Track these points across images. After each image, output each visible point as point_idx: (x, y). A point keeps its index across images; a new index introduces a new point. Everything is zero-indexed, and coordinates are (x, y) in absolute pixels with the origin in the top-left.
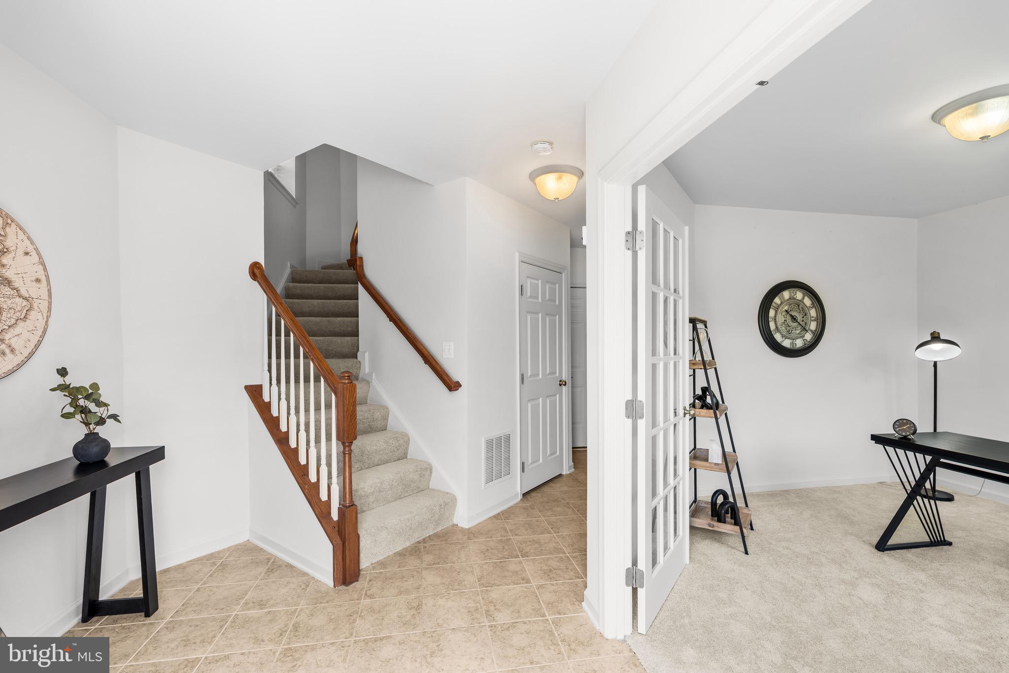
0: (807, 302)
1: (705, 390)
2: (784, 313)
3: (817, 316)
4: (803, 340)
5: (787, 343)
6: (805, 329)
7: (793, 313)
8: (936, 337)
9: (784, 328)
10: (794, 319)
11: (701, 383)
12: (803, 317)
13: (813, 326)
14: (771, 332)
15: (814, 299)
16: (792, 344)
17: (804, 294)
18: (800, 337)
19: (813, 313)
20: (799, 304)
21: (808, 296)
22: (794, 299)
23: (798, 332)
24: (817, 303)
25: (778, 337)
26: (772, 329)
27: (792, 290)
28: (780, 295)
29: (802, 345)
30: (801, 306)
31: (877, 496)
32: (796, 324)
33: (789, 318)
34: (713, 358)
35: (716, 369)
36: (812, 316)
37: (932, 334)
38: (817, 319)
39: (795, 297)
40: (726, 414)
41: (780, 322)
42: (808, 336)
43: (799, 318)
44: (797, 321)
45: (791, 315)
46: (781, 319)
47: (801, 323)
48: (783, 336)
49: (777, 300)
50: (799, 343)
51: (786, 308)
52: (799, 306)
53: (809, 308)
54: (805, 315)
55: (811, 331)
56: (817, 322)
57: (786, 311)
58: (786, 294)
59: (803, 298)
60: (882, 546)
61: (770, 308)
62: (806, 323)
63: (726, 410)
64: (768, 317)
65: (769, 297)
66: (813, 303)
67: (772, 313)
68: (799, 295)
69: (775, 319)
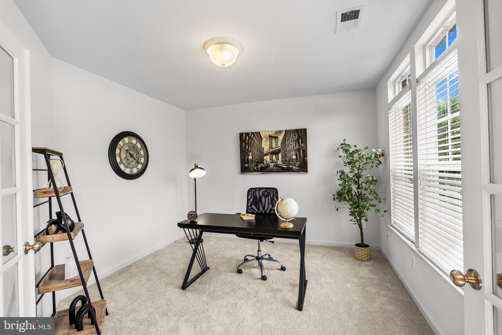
0: (139, 145)
1: (59, 215)
2: (125, 152)
3: (144, 154)
4: (137, 169)
5: (127, 171)
6: (138, 162)
7: (131, 152)
8: (196, 167)
9: (126, 161)
10: (131, 155)
11: (56, 209)
12: (137, 155)
13: (142, 160)
14: (117, 164)
15: (143, 144)
16: (131, 171)
17: (136, 140)
18: (136, 167)
19: (142, 152)
20: (134, 147)
21: (139, 142)
22: (131, 143)
23: (134, 164)
24: (144, 147)
25: (122, 167)
26: (118, 162)
27: (130, 137)
28: (122, 140)
29: (136, 172)
30: (135, 148)
31: (175, 251)
32: (132, 159)
33: (128, 155)
34: (69, 185)
35: (72, 194)
36: (141, 154)
37: (195, 165)
38: (144, 156)
39: (132, 142)
40: (83, 231)
41: (123, 158)
42: (140, 166)
43: (135, 156)
44: (133, 157)
45: (130, 153)
46: (123, 155)
47: (136, 158)
48: (125, 166)
49: (121, 143)
50: (135, 171)
51: (127, 148)
52: (134, 148)
53: (140, 150)
54: (138, 154)
55: (141, 163)
56: (144, 158)
57: (127, 150)
58: (126, 140)
59: (137, 143)
60: (185, 286)
61: (116, 148)
62: (138, 158)
63: (82, 227)
64: (115, 154)
65: (116, 140)
66: (142, 146)
67: (118, 151)
68: (134, 141)
69: (120, 155)
